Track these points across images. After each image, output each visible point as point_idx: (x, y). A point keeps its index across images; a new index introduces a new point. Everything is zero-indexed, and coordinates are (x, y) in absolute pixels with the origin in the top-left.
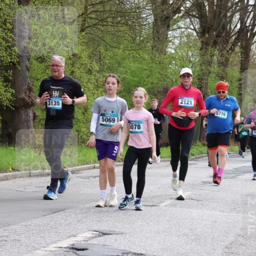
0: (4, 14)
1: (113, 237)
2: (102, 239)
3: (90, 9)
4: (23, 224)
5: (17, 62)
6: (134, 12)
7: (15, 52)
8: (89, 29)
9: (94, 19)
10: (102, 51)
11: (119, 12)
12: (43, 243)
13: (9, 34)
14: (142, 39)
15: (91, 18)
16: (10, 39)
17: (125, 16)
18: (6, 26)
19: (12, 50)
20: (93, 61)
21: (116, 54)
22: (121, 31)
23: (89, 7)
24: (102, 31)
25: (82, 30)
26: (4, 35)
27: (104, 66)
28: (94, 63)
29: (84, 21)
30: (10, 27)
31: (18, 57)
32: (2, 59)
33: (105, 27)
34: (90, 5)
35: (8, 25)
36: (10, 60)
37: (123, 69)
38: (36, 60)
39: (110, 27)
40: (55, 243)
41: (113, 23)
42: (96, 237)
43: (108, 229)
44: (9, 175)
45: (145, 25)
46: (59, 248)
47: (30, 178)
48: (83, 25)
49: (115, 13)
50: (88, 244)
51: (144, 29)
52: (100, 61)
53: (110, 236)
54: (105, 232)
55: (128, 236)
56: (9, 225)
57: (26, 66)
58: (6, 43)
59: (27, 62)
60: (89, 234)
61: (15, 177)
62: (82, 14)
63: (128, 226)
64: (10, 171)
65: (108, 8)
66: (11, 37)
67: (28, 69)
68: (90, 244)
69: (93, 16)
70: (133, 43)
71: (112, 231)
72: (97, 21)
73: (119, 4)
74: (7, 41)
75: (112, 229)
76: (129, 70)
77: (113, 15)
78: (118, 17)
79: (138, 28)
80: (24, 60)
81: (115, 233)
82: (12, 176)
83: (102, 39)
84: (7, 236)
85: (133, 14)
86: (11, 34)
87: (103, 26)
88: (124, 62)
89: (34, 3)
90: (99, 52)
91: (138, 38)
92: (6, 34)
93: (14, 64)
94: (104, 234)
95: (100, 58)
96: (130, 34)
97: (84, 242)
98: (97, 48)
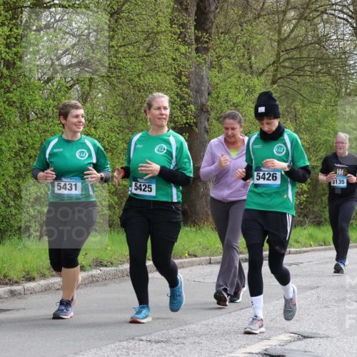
0: (179, 65)
1: (317, 341)
2: (302, 344)
3: (284, 56)
4: (203, 322)
5: (194, 123)
6: (339, 59)
7: (191, 111)
8: (282, 80)
9: (288, 68)
10: (299, 107)
11: (319, 59)
12: (229, 347)
13: (184, 89)
14: (348, 91)
15: (285, 67)
16: (186, 96)
17: (327, 64)
18: (181, 80)
19: (187, 109)
20: (287, 120)
21: (316, 110)
22: (322, 82)
23: (282, 54)
24: (298, 82)
25: (274, 82)
26: (179, 90)
27: (301, 125)
28: (288, 122)
29: (276, 70)
30: (186, 80)
31: (195, 117)
32: (176, 119)
33: (301, 78)
34: (283, 51)
35: (183, 78)
36: (185, 121)
37: (324, 130)
38: (217, 120)
39: (308, 77)
40: (244, 347)
41: (311, 72)
42: (294, 341)
43: (310, 331)
44: (185, 262)
45: (353, 74)
46: (248, 353)
47: (210, 265)
48: (274, 76)
49: (314, 61)
50: (285, 349)
51: (352, 79)
52: (296, 120)
53: (312, 340)
54: (306, 335)
55: (335, 340)
56: (186, 324)
57: (205, 128)
58: (181, 100)
59: (206, 123)
60: (285, 337)
61: (192, 264)
62: (274, 62)
63: (335, 327)
64: (186, 257)
65: (305, 54)
66: (187, 93)
67: (207, 132)
68: (288, 350)
69: (287, 64)
70: (337, 97)
71: (314, 334)
72: (292, 70)
73: (320, 49)
74: (182, 98)
75: (314, 331)
76: (332, 130)
77: (312, 63)
78: (318, 65)
79: (343, 78)
80: (202, 121)
81: (318, 336)
82: (189, 262)
83: (298, 92)
84: (185, 338)
85: (337, 60)
86: (187, 90)
87: (299, 76)
88: (326, 120)
89: (214, 50)
90: (295, 109)
91: (344, 90)
92: (181, 89)
93: (190, 126)
94: (305, 337)
95: (295, 116)
96: (333, 86)
97: (279, 347)
98: (292, 103)
